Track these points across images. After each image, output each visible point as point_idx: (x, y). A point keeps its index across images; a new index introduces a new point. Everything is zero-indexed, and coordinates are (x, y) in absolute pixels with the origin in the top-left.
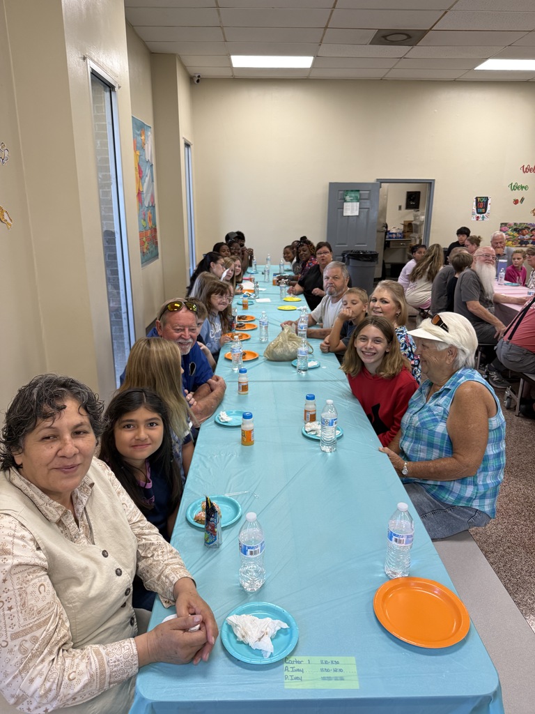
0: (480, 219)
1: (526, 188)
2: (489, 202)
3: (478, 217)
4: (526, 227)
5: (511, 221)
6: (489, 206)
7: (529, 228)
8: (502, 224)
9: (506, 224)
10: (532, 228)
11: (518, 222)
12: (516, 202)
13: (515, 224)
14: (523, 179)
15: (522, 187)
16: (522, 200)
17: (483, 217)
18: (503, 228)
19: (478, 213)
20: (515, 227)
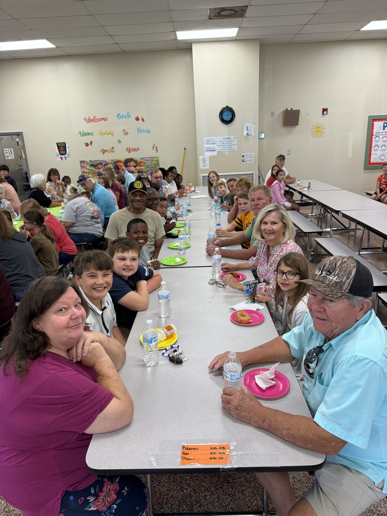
0: (64, 159)
1: (91, 134)
2: (67, 146)
3: (62, 158)
4: (100, 163)
5: (87, 159)
6: (67, 149)
7: (102, 164)
8: (81, 162)
9: (84, 162)
10: (104, 164)
11: (93, 160)
12: (87, 145)
13: (91, 161)
14: (88, 128)
15: (89, 134)
16: (91, 143)
17: (65, 158)
18: (83, 165)
19: (61, 154)
20: (91, 163)
